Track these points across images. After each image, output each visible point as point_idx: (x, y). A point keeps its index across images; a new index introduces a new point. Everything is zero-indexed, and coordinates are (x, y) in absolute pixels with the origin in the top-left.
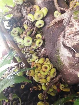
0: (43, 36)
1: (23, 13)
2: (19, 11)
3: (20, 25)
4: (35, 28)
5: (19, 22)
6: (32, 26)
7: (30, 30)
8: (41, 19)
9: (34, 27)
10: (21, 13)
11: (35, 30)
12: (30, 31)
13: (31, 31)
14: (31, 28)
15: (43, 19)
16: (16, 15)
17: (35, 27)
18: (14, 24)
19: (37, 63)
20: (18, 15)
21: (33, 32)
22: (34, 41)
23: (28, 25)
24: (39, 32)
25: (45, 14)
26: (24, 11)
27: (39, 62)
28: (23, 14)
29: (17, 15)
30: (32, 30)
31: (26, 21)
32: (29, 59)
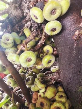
0: (55, 50)
1: (24, 9)
2: (17, 5)
3: (18, 30)
4: (43, 36)
5: (17, 25)
6: (39, 32)
7: (34, 38)
8: (56, 18)
9: (42, 34)
10: (22, 10)
11: (42, 38)
12: (34, 40)
13: (36, 41)
14: (37, 36)
15: (60, 19)
16: (13, 13)
17: (44, 34)
18: (8, 27)
19: (42, 95)
20: (17, 13)
21: (40, 43)
22: (39, 57)
23: (31, 30)
24: (48, 43)
25: (65, 10)
26: (26, 5)
27: (45, 96)
28: (25, 11)
29: (15, 13)
30: (37, 39)
31: (29, 23)
32: (30, 82)
